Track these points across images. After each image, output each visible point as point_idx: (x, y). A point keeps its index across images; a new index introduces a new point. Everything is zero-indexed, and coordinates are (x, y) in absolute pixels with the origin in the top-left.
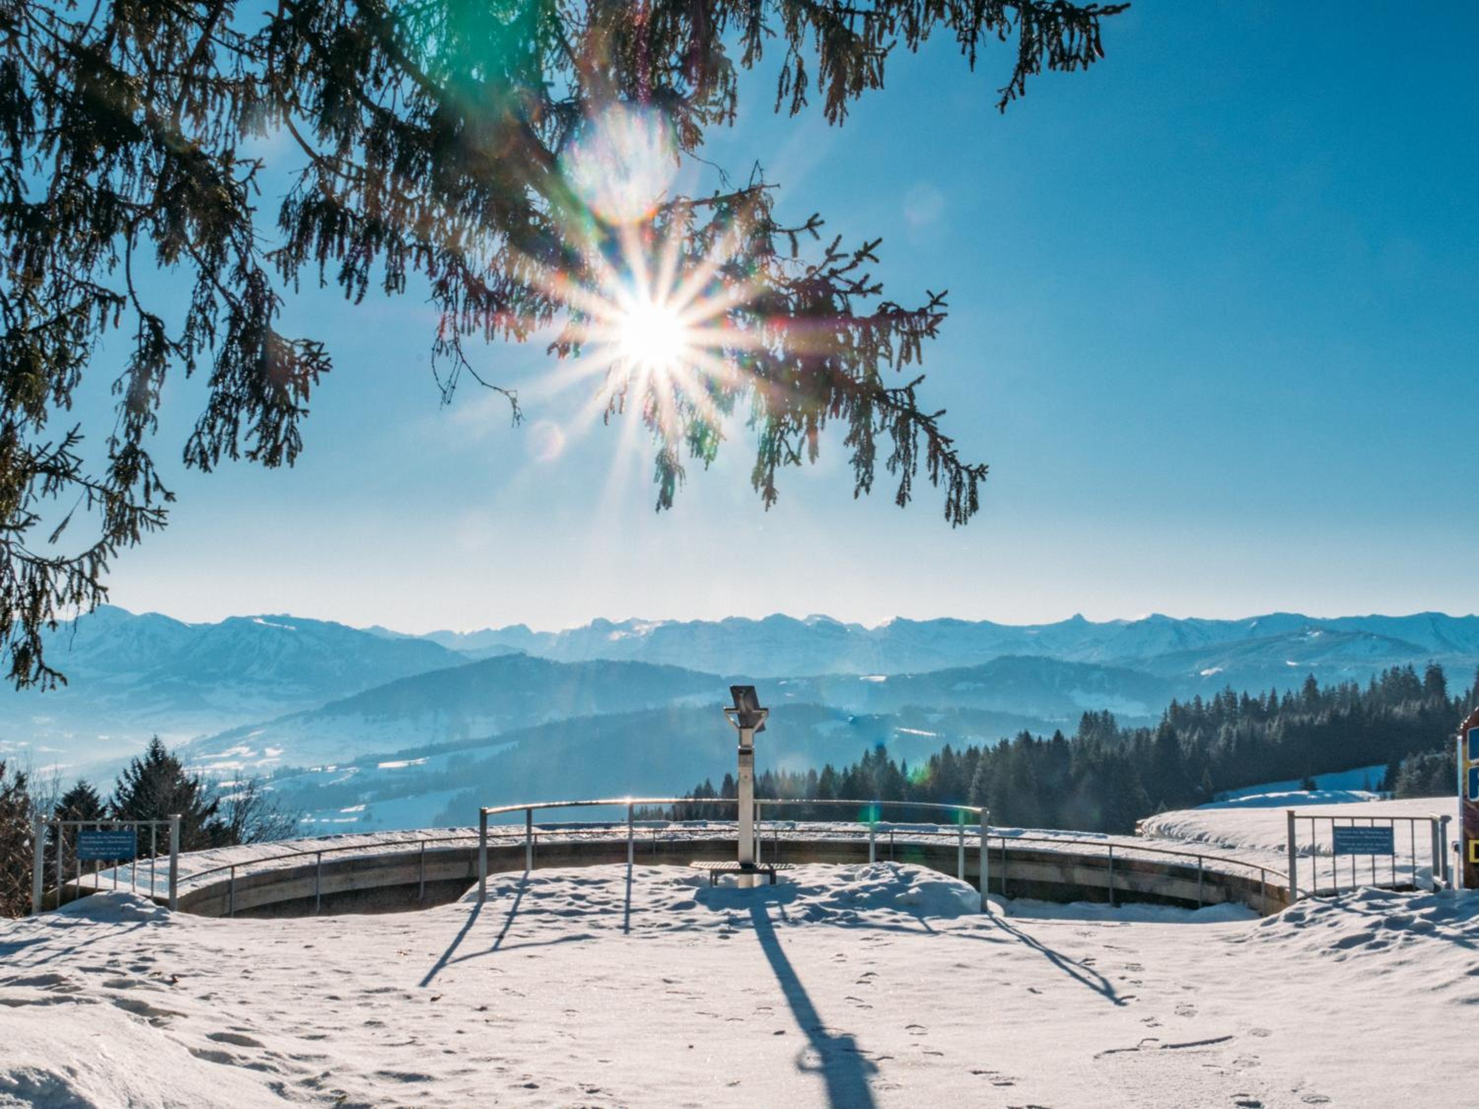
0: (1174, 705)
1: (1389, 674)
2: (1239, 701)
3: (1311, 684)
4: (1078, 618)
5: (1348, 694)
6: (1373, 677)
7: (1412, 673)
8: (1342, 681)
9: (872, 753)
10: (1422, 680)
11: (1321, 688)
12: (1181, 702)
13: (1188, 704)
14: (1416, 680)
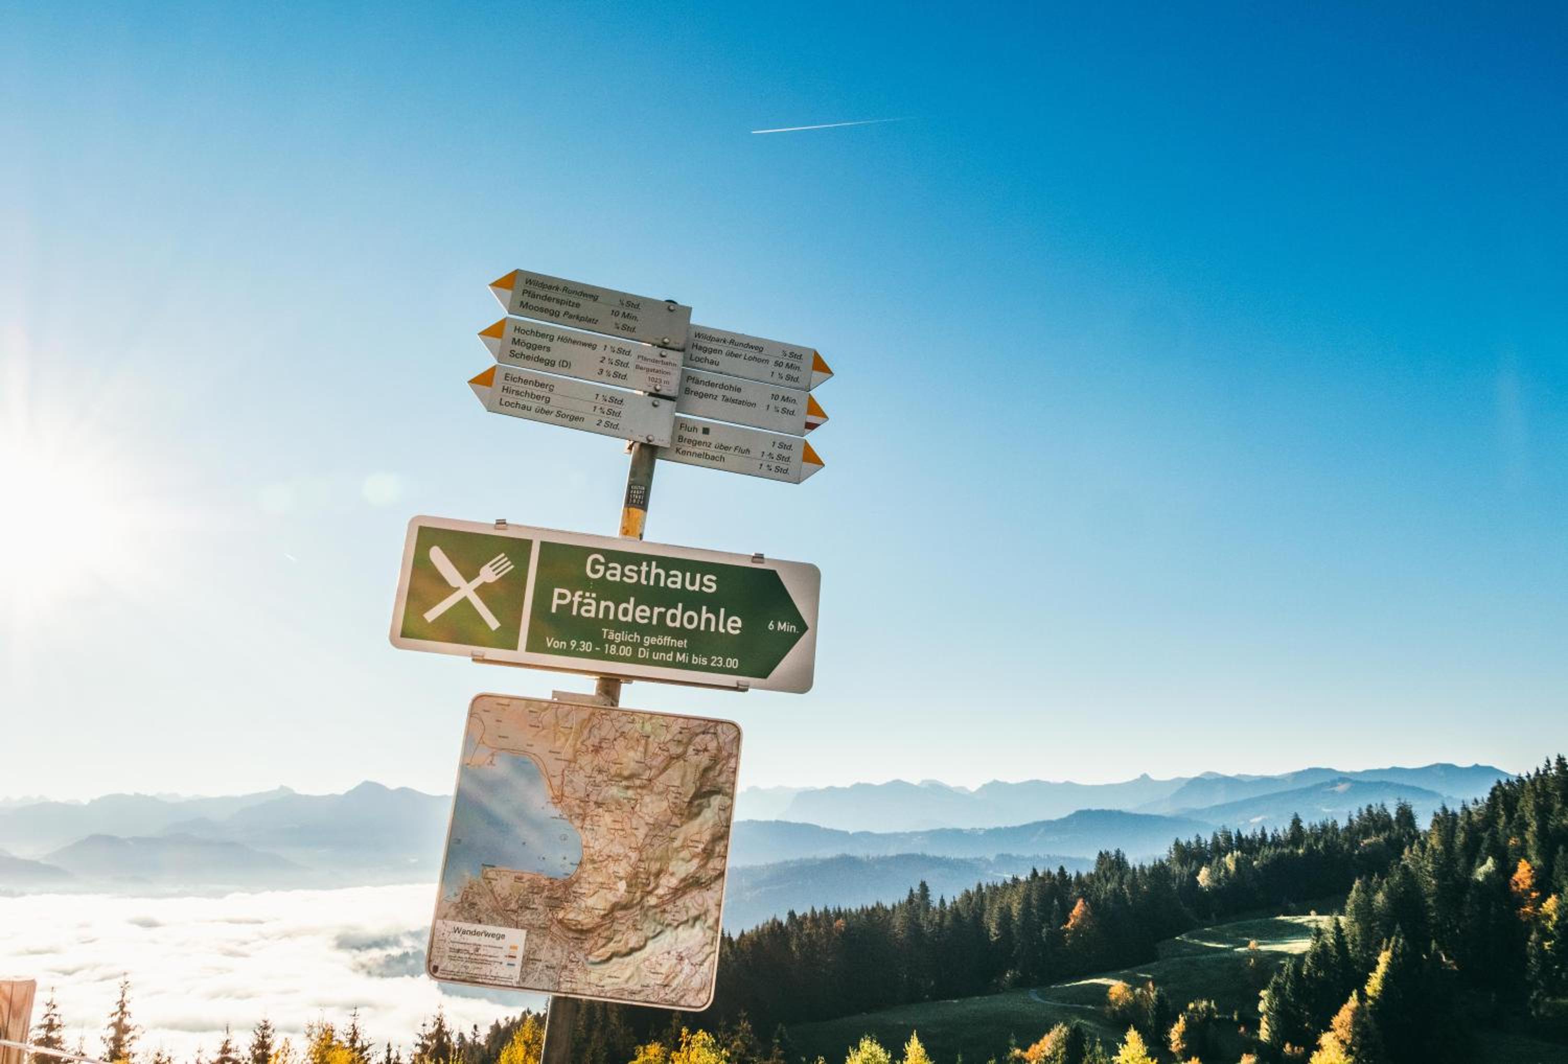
0: (1177, 844)
1: (1365, 812)
2: (1234, 838)
3: (1296, 822)
4: (1145, 777)
5: (1327, 830)
6: (1350, 816)
7: (1385, 810)
8: (1323, 818)
9: (916, 891)
10: (1394, 816)
11: (1305, 825)
12: (1183, 842)
13: (1189, 843)
14: (1389, 816)
